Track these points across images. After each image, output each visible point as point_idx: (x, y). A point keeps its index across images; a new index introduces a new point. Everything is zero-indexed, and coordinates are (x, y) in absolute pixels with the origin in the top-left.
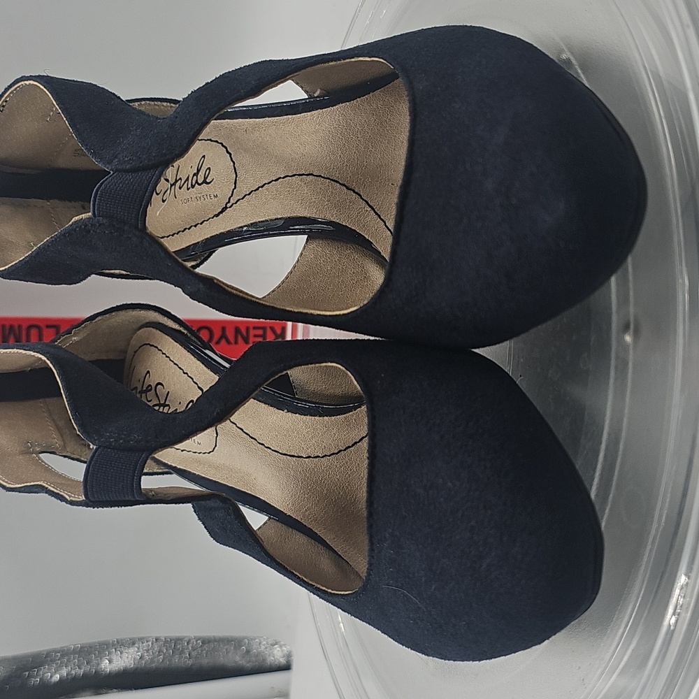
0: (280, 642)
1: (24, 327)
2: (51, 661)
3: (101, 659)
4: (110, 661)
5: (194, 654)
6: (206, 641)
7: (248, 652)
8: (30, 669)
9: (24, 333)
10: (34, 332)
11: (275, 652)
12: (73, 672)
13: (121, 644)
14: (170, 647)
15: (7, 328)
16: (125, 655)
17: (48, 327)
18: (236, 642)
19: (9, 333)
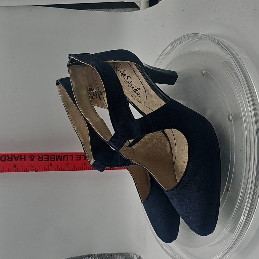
0: (136, 254)
1: (63, 156)
6: (113, 255)
9: (63, 157)
10: (66, 157)
11: (135, 257)
13: (86, 256)
15: (58, 156)
17: (70, 155)
18: (122, 255)
19: (58, 158)
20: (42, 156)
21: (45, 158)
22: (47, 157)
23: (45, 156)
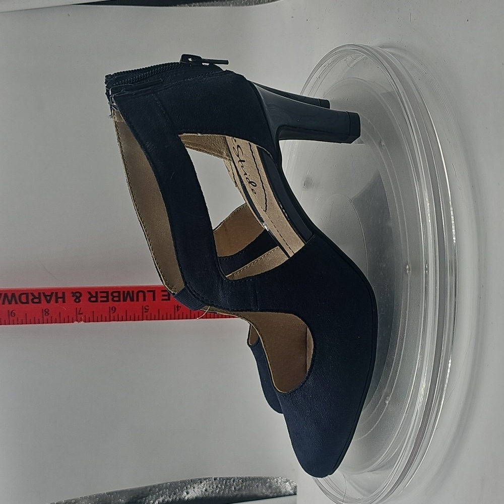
0: (289, 480)
1: (135, 292)
2: (153, 493)
3: (182, 492)
4: (188, 493)
5: (237, 488)
6: (244, 480)
7: (270, 487)
8: (142, 498)
9: (135, 295)
10: (141, 295)
11: (287, 486)
12: (166, 500)
13: (193, 482)
14: (223, 484)
15: (126, 292)
16: (196, 489)
17: (148, 291)
18: (263, 480)
19: (127, 296)
20: (96, 293)
21: (102, 297)
22: (105, 295)
23: (101, 292)
